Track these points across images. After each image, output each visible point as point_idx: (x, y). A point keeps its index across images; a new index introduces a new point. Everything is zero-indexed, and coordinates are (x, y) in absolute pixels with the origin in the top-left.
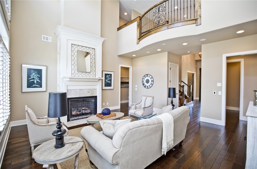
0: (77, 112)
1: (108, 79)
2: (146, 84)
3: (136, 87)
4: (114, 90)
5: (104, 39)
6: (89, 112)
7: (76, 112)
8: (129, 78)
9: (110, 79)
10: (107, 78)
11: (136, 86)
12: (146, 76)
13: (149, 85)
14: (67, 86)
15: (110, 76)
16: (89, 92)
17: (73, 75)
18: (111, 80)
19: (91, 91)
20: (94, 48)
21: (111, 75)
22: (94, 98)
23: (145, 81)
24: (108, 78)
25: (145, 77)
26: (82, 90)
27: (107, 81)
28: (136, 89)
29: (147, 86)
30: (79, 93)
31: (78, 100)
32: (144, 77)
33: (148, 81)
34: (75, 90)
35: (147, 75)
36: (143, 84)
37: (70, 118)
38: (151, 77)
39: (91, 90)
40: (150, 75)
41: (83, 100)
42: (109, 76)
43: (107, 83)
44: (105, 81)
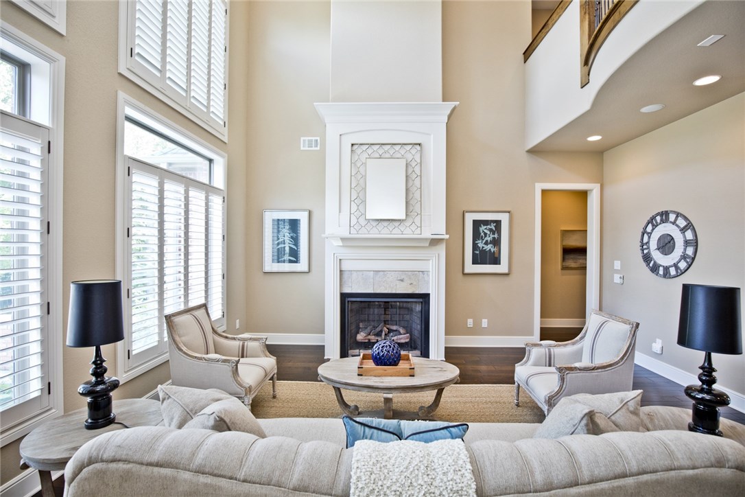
0: (369, 334)
1: (486, 239)
2: (658, 257)
3: (615, 268)
4: (510, 275)
5: (451, 105)
6: (403, 341)
7: (365, 335)
8: (586, 231)
9: (494, 238)
10: (482, 234)
11: (617, 265)
12: (658, 218)
13: (675, 261)
14: (340, 260)
15: (493, 226)
16: (402, 280)
17: (353, 231)
18: (496, 242)
19: (410, 278)
20: (419, 142)
21: (498, 223)
22: (421, 300)
23: (653, 245)
24: (485, 234)
25: (654, 226)
26: (382, 273)
27: (481, 244)
28: (617, 279)
29: (666, 264)
30: (372, 280)
31: (370, 302)
32: (650, 226)
33: (666, 245)
34: (361, 273)
35: (661, 214)
36: (647, 258)
37: (351, 349)
38: (682, 223)
39: (410, 273)
40: (678, 215)
41: (385, 302)
42: (489, 227)
43: (480, 251)
44: (475, 247)
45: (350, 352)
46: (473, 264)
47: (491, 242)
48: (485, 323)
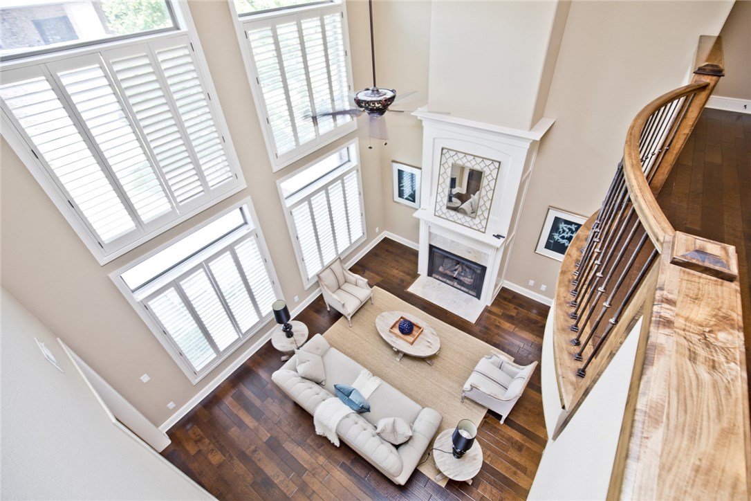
1: (563, 234)
9: (571, 236)
10: (561, 230)
14: (429, 226)
15: (573, 227)
17: (436, 213)
19: (475, 253)
20: (499, 160)
21: (578, 226)
24: (564, 231)
27: (556, 237)
30: (449, 244)
34: (442, 238)
39: (475, 250)
42: (569, 226)
43: (555, 242)
44: (551, 237)
45: (434, 275)
46: (546, 247)
47: (567, 238)
48: (543, 287)
